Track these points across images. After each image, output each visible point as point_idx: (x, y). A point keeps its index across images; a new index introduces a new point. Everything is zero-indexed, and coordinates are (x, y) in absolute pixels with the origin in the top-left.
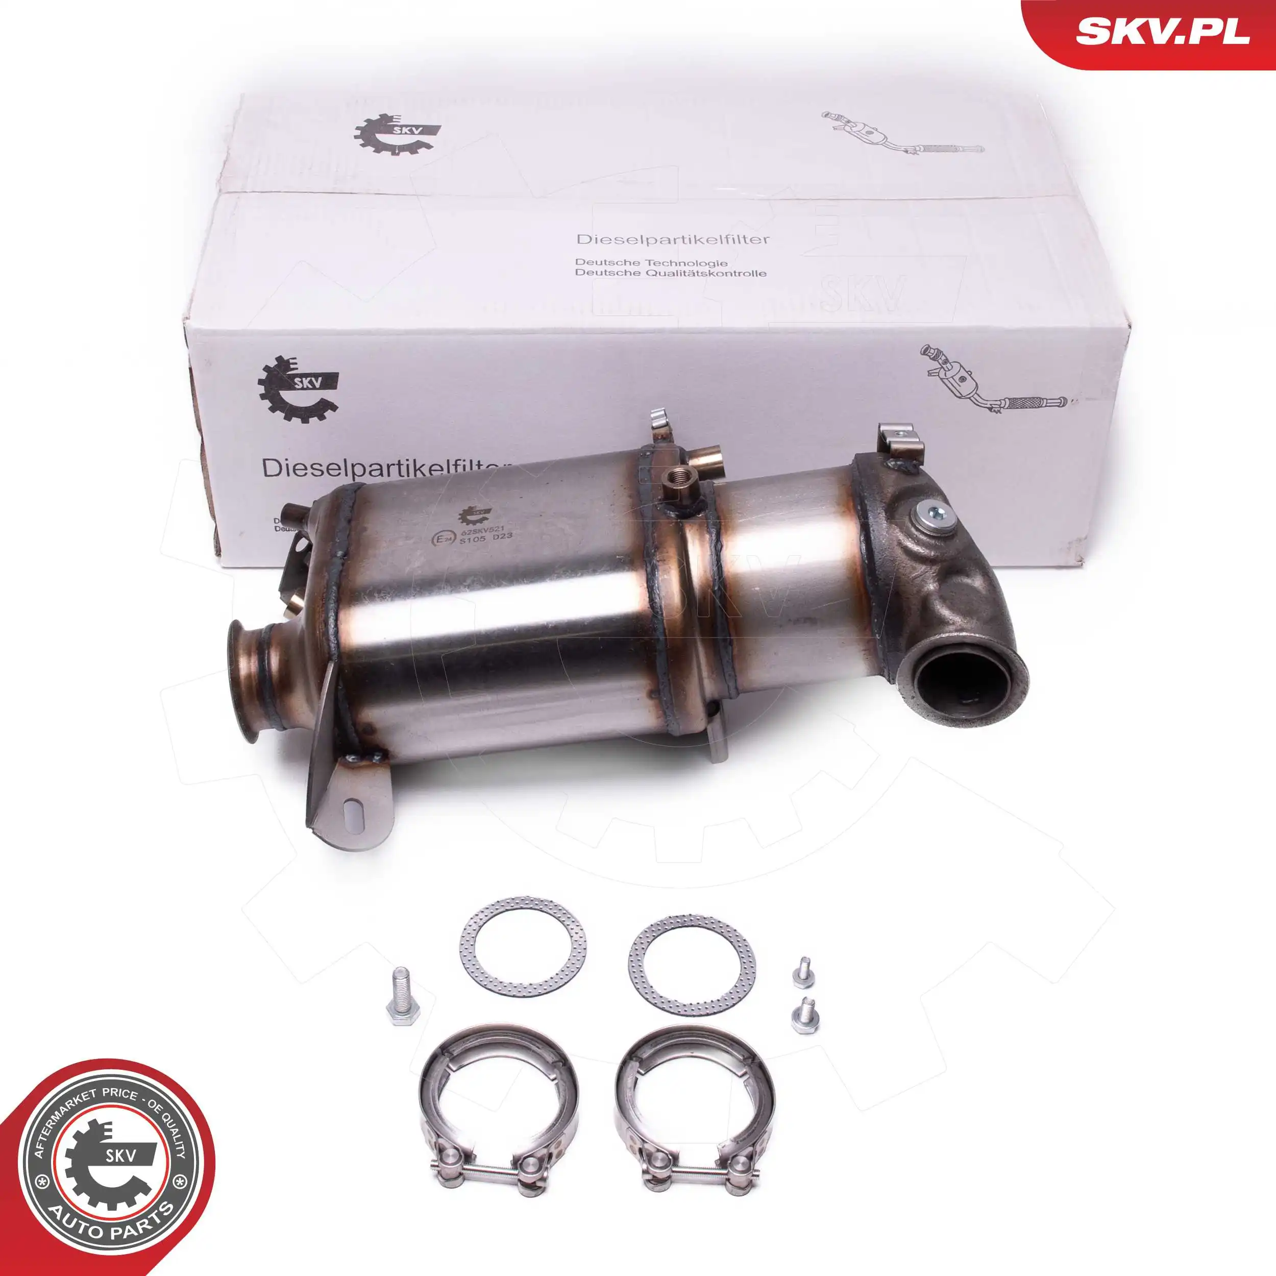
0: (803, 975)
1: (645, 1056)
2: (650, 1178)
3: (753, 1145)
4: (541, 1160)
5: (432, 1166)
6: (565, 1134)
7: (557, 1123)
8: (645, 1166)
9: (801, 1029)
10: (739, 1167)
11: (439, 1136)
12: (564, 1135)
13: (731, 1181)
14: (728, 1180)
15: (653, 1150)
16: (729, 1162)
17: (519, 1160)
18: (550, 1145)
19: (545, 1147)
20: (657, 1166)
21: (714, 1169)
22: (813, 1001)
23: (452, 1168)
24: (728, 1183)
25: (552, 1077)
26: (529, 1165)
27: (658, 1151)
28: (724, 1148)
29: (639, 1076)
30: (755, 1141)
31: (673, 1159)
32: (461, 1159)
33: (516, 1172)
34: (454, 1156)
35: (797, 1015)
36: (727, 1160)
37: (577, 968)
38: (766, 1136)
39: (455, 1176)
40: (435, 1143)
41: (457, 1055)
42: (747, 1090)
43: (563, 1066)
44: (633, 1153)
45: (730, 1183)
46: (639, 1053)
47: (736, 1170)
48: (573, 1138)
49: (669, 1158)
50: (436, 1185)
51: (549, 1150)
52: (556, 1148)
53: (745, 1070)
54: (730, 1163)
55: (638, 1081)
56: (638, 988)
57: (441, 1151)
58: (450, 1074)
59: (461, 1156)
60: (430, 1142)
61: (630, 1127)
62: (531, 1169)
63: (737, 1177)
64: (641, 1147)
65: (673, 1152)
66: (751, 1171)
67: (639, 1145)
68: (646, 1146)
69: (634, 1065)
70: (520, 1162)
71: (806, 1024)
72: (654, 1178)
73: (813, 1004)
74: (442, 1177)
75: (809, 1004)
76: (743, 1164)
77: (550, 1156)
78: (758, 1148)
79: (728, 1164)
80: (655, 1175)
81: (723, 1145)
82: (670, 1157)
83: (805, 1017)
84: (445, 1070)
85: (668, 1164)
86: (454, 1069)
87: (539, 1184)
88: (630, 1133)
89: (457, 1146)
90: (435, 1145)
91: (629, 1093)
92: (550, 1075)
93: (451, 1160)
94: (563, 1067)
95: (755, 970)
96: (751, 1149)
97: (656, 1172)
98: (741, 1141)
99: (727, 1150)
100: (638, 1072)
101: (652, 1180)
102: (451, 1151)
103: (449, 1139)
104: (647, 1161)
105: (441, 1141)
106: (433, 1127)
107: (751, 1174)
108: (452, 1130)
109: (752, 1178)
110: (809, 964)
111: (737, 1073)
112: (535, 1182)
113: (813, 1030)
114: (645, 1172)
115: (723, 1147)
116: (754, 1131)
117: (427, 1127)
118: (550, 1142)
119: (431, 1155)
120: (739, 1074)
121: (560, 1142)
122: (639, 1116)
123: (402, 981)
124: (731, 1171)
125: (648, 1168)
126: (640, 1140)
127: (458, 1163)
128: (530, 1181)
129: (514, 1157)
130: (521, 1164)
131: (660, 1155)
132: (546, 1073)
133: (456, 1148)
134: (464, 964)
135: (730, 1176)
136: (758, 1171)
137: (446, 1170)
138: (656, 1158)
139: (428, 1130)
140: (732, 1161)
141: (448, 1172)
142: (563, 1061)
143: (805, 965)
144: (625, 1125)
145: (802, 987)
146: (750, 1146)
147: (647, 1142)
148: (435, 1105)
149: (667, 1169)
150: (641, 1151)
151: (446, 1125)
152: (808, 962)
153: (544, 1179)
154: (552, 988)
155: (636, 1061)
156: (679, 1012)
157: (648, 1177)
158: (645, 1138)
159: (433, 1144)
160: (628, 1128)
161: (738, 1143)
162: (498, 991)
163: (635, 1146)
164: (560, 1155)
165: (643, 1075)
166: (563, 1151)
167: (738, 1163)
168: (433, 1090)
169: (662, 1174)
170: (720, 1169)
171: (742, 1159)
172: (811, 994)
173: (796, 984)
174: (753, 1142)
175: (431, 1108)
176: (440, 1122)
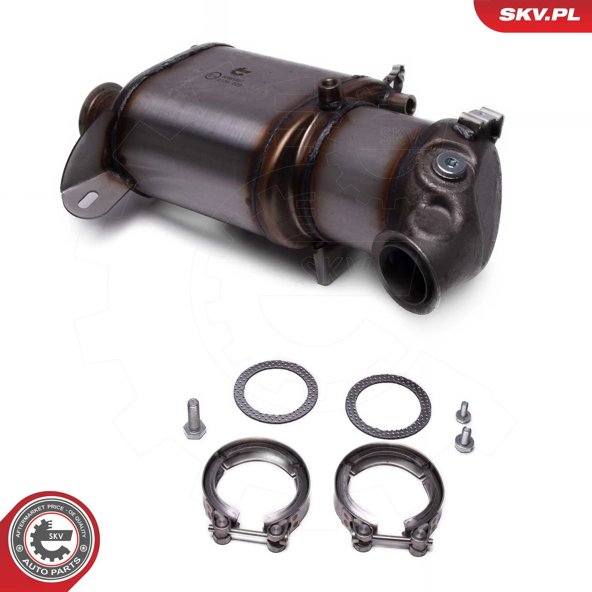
0: (463, 414)
1: (356, 462)
2: (357, 542)
3: (429, 522)
4: (283, 527)
5: (209, 529)
6: (299, 510)
7: (294, 503)
8: (354, 534)
9: (461, 449)
10: (419, 536)
11: (214, 509)
12: (299, 511)
13: (413, 546)
14: (411, 545)
15: (359, 523)
16: (412, 532)
17: (268, 527)
18: (289, 517)
19: (286, 519)
20: (362, 533)
21: (401, 537)
22: (470, 429)
23: (223, 530)
24: (411, 548)
25: (293, 475)
26: (275, 529)
27: (363, 523)
28: (409, 523)
29: (351, 476)
30: (430, 519)
31: (373, 529)
32: (229, 525)
33: (266, 535)
34: (224, 522)
35: (458, 439)
36: (410, 531)
37: (312, 406)
38: (437, 517)
39: (224, 536)
40: (212, 513)
41: (230, 458)
42: (424, 487)
43: (300, 467)
44: (347, 526)
45: (412, 548)
46: (351, 460)
47: (416, 537)
48: (306, 514)
49: (371, 529)
50: (211, 542)
51: (288, 522)
52: (294, 520)
53: (423, 474)
54: (413, 533)
55: (350, 480)
56: (352, 420)
57: (215, 519)
58: (224, 471)
59: (229, 522)
60: (209, 514)
61: (344, 507)
62: (276, 532)
63: (417, 542)
64: (352, 521)
65: (373, 525)
66: (427, 539)
67: (350, 519)
68: (355, 520)
69: (348, 467)
70: (269, 527)
71: (465, 446)
72: (360, 543)
73: (470, 431)
74: (216, 536)
75: (467, 432)
76: (422, 534)
77: (290, 525)
78: (432, 525)
79: (411, 534)
80: (361, 539)
81: (408, 521)
82: (372, 528)
83: (464, 441)
84: (220, 467)
85: (370, 533)
86: (227, 467)
87: (281, 543)
88: (344, 511)
89: (226, 516)
90: (212, 515)
91: (344, 486)
92: (291, 473)
93: (222, 525)
94: (301, 467)
95: (431, 411)
96: (426, 525)
97: (362, 538)
98: (420, 519)
99: (410, 525)
100: (351, 473)
101: (358, 543)
102: (222, 519)
103: (222, 512)
104: (356, 531)
105: (216, 512)
106: (211, 503)
107: (426, 542)
108: (223, 505)
109: (427, 544)
110: (467, 406)
111: (418, 476)
112: (278, 542)
113: (469, 450)
114: (353, 538)
115: (408, 523)
116: (429, 513)
117: (207, 503)
118: (290, 515)
119: (208, 522)
120: (419, 477)
121: (296, 516)
122: (351, 500)
123: (194, 408)
124: (413, 538)
125: (356, 534)
126: (352, 516)
127: (226, 527)
128: (275, 541)
129: (265, 524)
130: (269, 529)
131: (365, 526)
132: (288, 472)
133: (226, 517)
134: (236, 401)
135: (412, 542)
136: (432, 539)
137: (218, 531)
138: (362, 529)
139: (208, 505)
140: (414, 532)
141: (220, 532)
142: (300, 463)
143: (464, 407)
144: (341, 506)
145: (462, 422)
146: (426, 523)
147: (356, 518)
148: (213, 489)
149: (369, 536)
150: (351, 524)
151: (221, 503)
152: (467, 405)
153: (285, 540)
154: (294, 418)
155: (349, 465)
156: (379, 436)
157: (356, 541)
158: (354, 515)
159: (211, 514)
160: (343, 508)
161: (418, 520)
162: (258, 419)
163: (347, 520)
164: (297, 525)
165: (354, 475)
166: (299, 523)
167: (418, 533)
168: (212, 480)
169: (365, 539)
170: (405, 538)
171: (421, 530)
172: (468, 426)
173: (459, 420)
174: (428, 520)
175: (210, 491)
176: (216, 500)
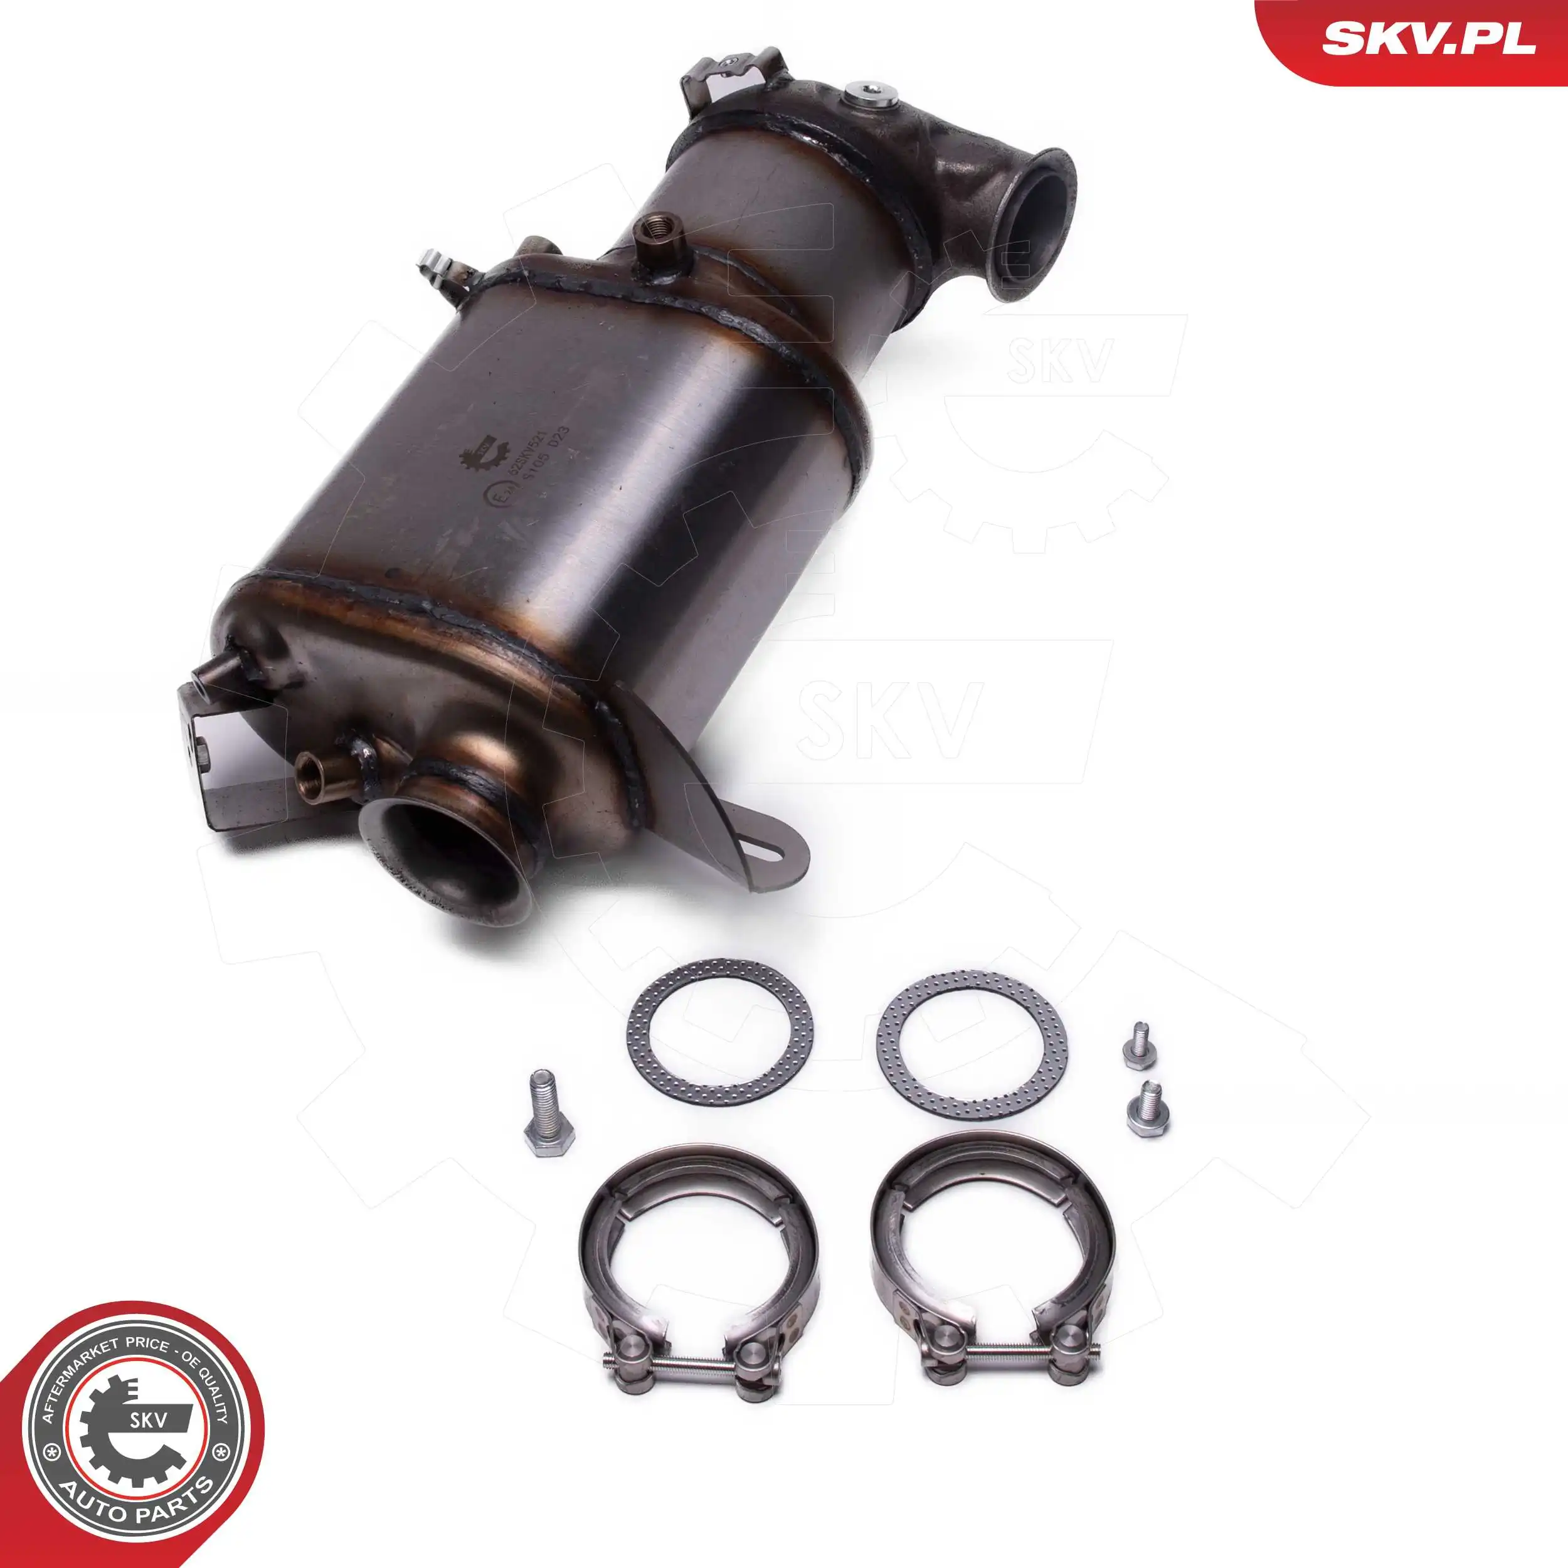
0: (1138, 1050)
1: (913, 1182)
2: (934, 1366)
3: (1087, 1307)
4: (768, 1346)
5: (605, 1362)
6: (800, 1304)
7: (787, 1289)
8: (925, 1347)
9: (1142, 1130)
10: (1069, 1342)
11: (612, 1317)
12: (799, 1307)
13: (1058, 1364)
14: (1053, 1362)
15: (935, 1322)
16: (1053, 1334)
17: (735, 1347)
18: (780, 1323)
19: (772, 1326)
20: (943, 1345)
21: (1029, 1346)
22: (1159, 1087)
23: (636, 1365)
24: (1053, 1368)
25: (776, 1220)
26: (750, 1353)
27: (944, 1323)
28: (1044, 1314)
29: (905, 1213)
30: (1091, 1297)
31: (967, 1334)
32: (648, 1351)
33: (732, 1366)
34: (637, 1346)
35: (1134, 1108)
36: (1048, 1332)
37: (803, 1058)
38: (1105, 1292)
39: (640, 1377)
40: (608, 1327)
41: (632, 1197)
42: (1069, 1225)
43: (791, 1203)
44: (906, 1328)
45: (1057, 1367)
46: (903, 1179)
47: (1062, 1345)
48: (812, 1313)
49: (961, 1334)
50: (613, 1391)
51: (778, 1331)
52: (789, 1327)
53: (1063, 1196)
54: (1054, 1337)
55: (905, 1221)
56: (895, 1083)
57: (616, 1338)
58: (623, 1225)
59: (647, 1345)
60: (600, 1327)
61: (898, 1290)
62: (754, 1360)
63: (1066, 1355)
64: (918, 1318)
65: (966, 1324)
66: (1088, 1346)
67: (914, 1316)
68: (925, 1316)
69: (898, 1196)
70: (737, 1350)
71: (1148, 1123)
72: (941, 1365)
73: (1158, 1092)
74: (621, 1378)
75: (1153, 1092)
76: (1075, 1336)
77: (782, 1338)
78: (1095, 1311)
79: (1051, 1338)
80: (943, 1359)
81: (1041, 1309)
82: (963, 1332)
83: (1147, 1111)
84: (616, 1218)
85: (960, 1343)
86: (630, 1216)
87: (768, 1382)
88: (899, 1298)
89: (641, 1331)
90: (609, 1332)
91: (893, 1239)
92: (772, 1218)
93: (633, 1352)
94: (792, 1205)
95: (1067, 1047)
96: (1084, 1313)
97: (943, 1356)
98: (1068, 1302)
99: (1047, 1316)
100: (905, 1207)
101: (936, 1367)
102: (633, 1339)
103: (630, 1322)
104: (929, 1341)
105: (616, 1324)
106: (605, 1305)
107: (1087, 1352)
108: (632, 1307)
109: (1089, 1357)
110: (1147, 1033)
111: (1052, 1200)
112: (761, 1380)
113: (1160, 1131)
114: (925, 1356)
115: (1041, 1313)
116: (1086, 1285)
117: (594, 1304)
118: (780, 1318)
119: (600, 1346)
120: (1056, 1202)
121: (795, 1316)
122: (910, 1272)
123: (544, 1091)
124: (1056, 1348)
125: (929, 1349)
126: (917, 1309)
127: (642, 1358)
128: (754, 1379)
129: (727, 1342)
130: (738, 1353)
131: (948, 1329)
132: (766, 1216)
133: (639, 1334)
134: (634, 1063)
135: (1056, 1356)
136: (1098, 1346)
137: (626, 1367)
138: (942, 1335)
139: (597, 1309)
140: (1057, 1332)
141: (630, 1369)
142: (790, 1195)
143: (1140, 1035)
144: (891, 1287)
145: (1139, 1067)
146: (1083, 1309)
147: (927, 1311)
149: (961, 1349)
150: (917, 1324)
151: (624, 1301)
152: (1147, 1029)
153: (775, 1374)
154: (766, 1090)
155: (900, 1190)
156: (958, 1114)
157: (932, 1363)
158: (921, 1304)
159: (606, 1329)
160: (896, 1291)
161: (1063, 1305)
162: (687, 1099)
163: (906, 1317)
164: (797, 1336)
165: (911, 1211)
166: (800, 1330)
167: (1067, 1335)
168: (600, 1249)
169: (951, 1357)
170: (1039, 1346)
171: (1073, 1329)
172: (1154, 1076)
173: (1129, 1064)
174: (1086, 1303)
175: (598, 1275)
176: (614, 1296)
